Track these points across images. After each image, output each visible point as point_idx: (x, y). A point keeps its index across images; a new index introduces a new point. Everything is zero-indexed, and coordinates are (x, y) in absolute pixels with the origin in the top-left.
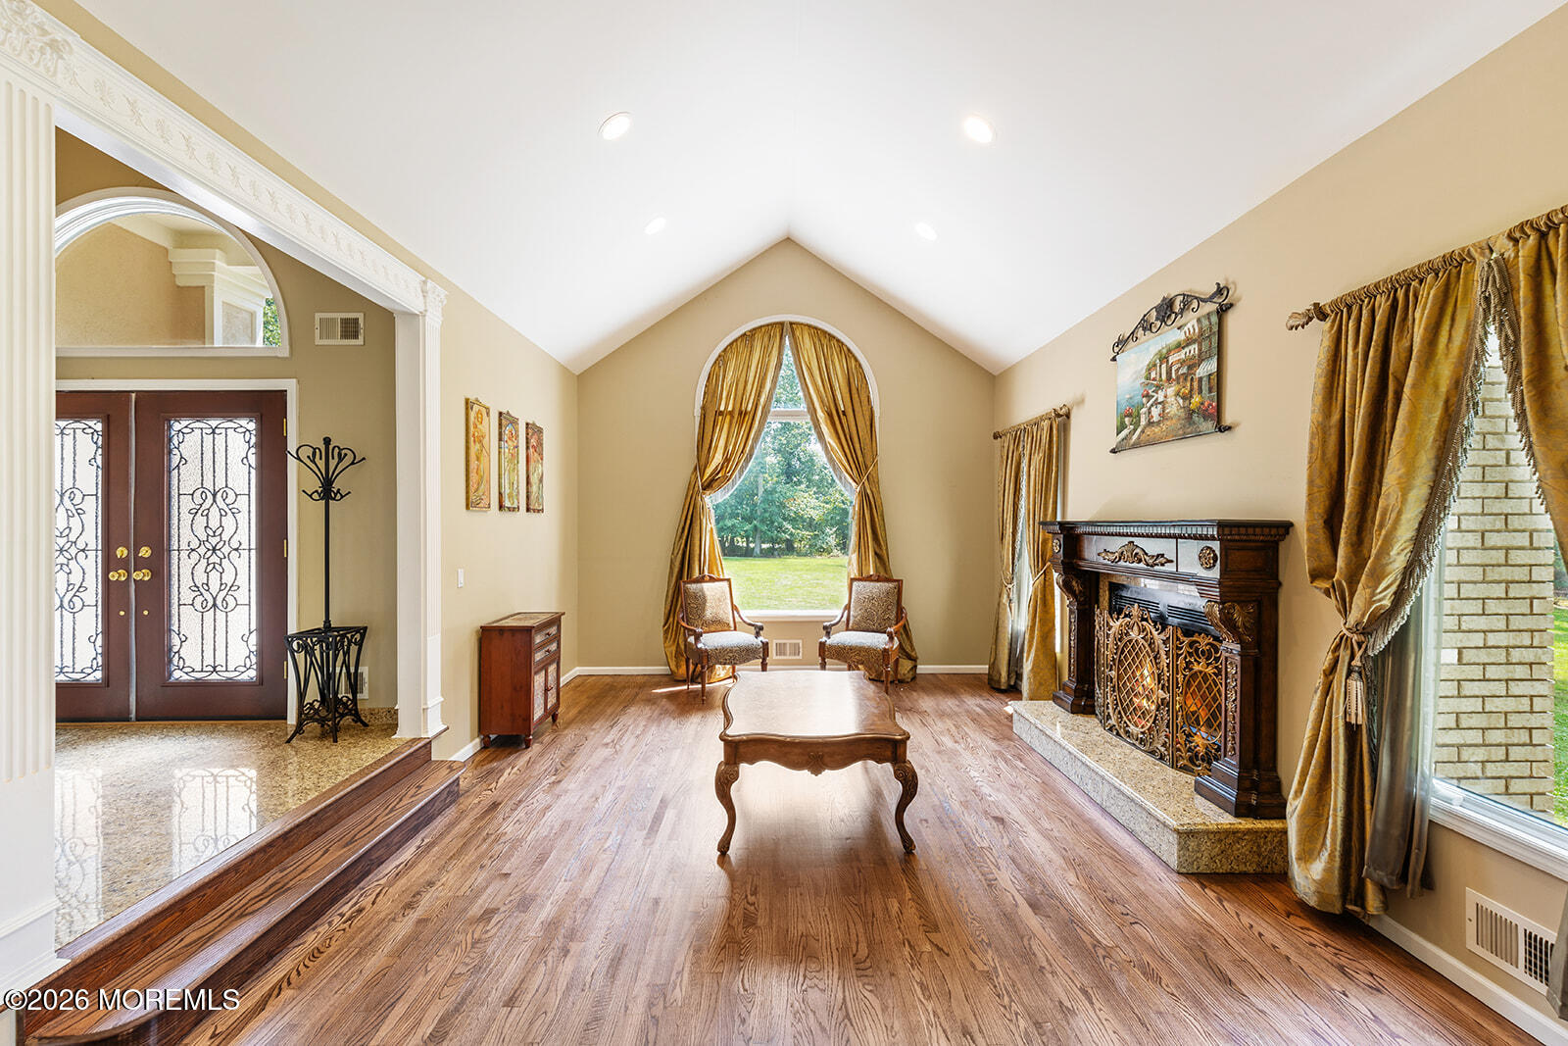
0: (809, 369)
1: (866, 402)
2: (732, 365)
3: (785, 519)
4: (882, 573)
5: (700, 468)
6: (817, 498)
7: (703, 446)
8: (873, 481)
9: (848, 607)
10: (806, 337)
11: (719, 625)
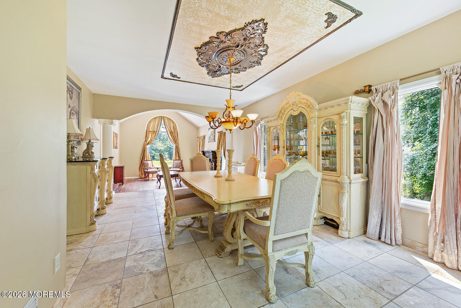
0: (167, 124)
1: (176, 131)
2: (152, 123)
3: (152, 150)
4: (179, 159)
5: (146, 141)
6: (162, 144)
7: (146, 137)
8: (178, 144)
9: (173, 165)
10: (166, 119)
11: (151, 168)
